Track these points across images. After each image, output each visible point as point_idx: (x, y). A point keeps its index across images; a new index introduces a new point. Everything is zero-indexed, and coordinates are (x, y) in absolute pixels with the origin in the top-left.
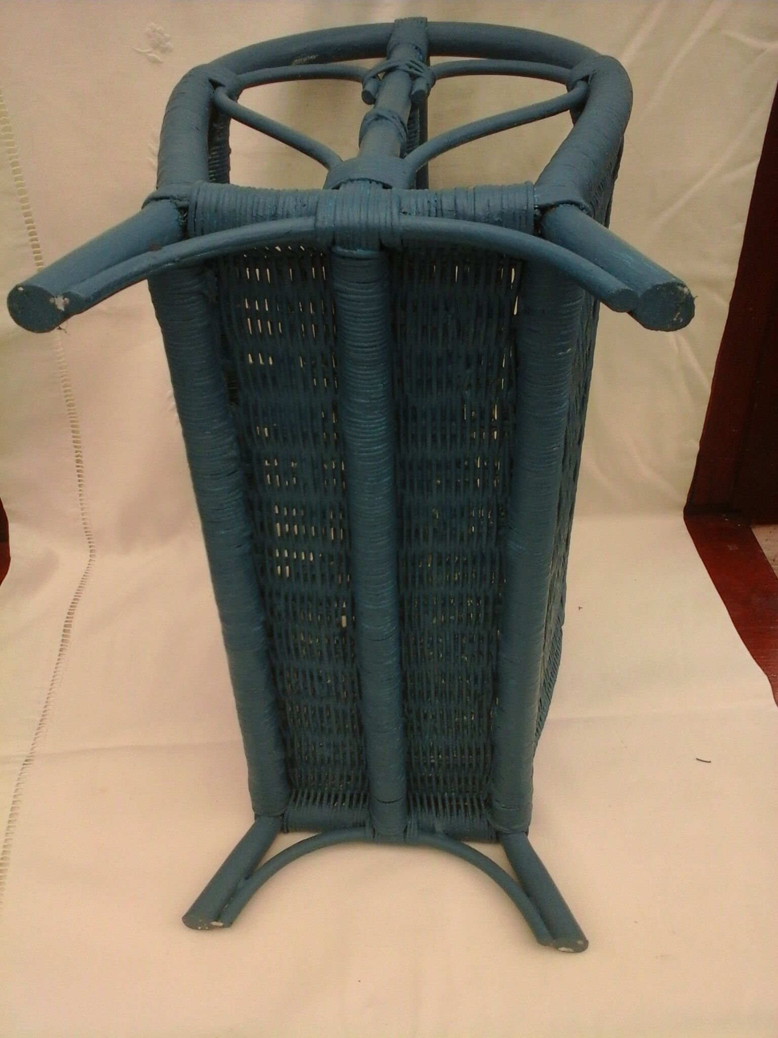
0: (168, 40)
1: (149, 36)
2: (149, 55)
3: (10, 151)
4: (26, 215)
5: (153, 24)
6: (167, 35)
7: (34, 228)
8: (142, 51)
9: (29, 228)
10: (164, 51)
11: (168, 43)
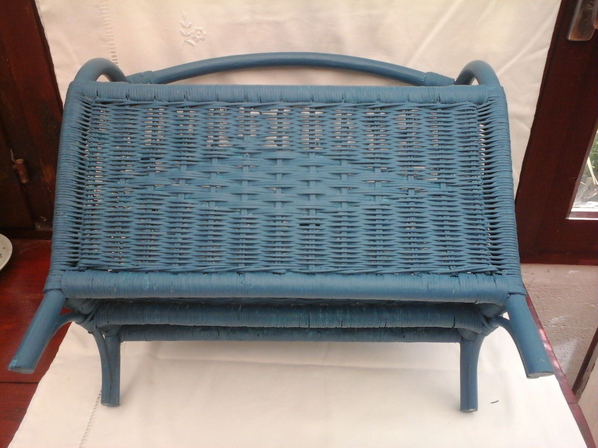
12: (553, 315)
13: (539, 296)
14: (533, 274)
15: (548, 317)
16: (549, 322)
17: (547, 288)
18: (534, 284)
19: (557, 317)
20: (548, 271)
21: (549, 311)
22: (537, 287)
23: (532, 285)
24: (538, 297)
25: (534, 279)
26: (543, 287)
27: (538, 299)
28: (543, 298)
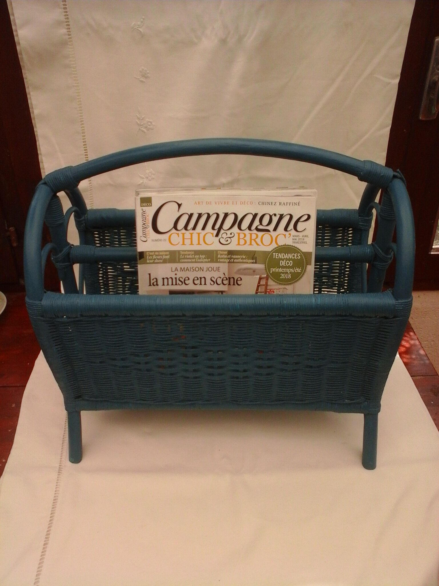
0: (148, 73)
1: (141, 72)
2: (140, 79)
3: (81, 116)
4: (84, 142)
5: (142, 67)
6: (148, 72)
7: (86, 147)
8: (137, 78)
9: (84, 147)
10: (146, 78)
11: (148, 75)
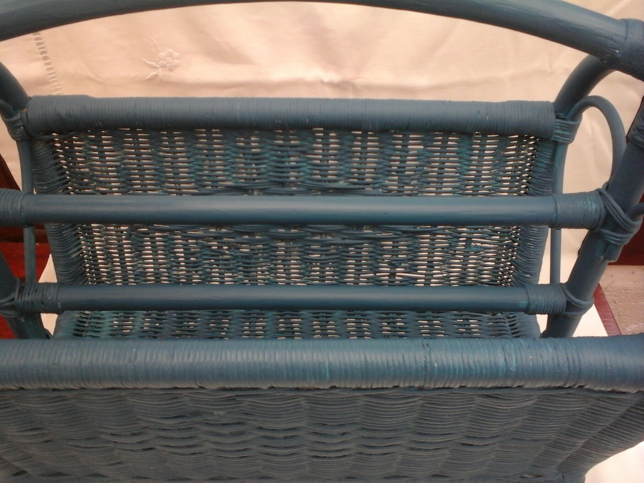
12: (631, 322)
13: (617, 301)
14: (612, 276)
15: (624, 324)
16: (624, 329)
17: (627, 293)
18: (611, 288)
19: (636, 325)
20: (633, 272)
21: (626, 317)
22: (616, 291)
23: (609, 288)
24: (615, 302)
25: (613, 282)
26: (623, 291)
27: (615, 305)
28: (622, 303)
